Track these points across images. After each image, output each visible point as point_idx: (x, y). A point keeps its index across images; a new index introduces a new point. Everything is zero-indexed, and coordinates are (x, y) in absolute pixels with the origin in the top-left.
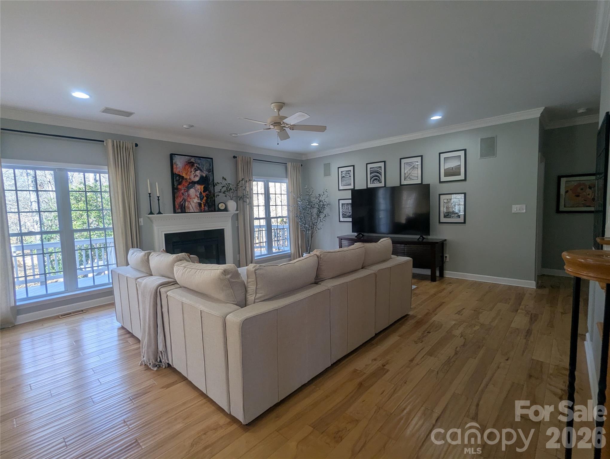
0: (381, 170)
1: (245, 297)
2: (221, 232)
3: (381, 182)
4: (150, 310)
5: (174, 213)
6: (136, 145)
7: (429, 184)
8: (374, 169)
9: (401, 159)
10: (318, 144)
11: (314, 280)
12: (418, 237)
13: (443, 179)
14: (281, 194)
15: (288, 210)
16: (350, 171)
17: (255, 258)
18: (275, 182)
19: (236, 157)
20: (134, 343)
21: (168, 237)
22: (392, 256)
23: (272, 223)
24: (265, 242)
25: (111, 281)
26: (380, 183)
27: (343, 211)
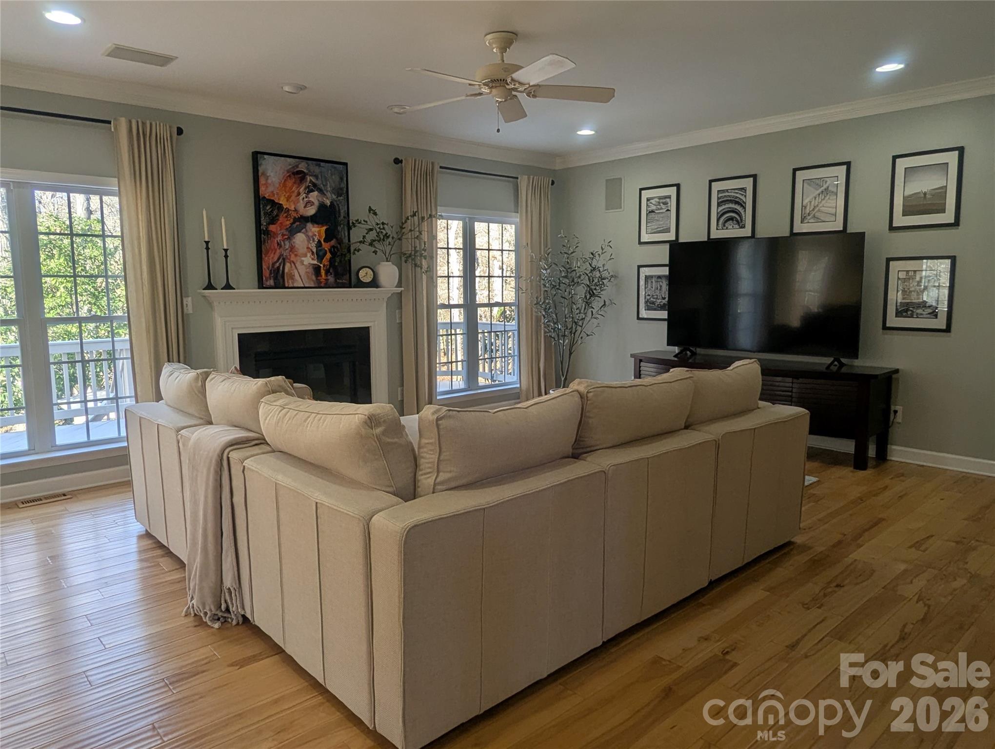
0: (745, 196)
1: (413, 479)
2: (362, 335)
3: (743, 227)
4: (206, 497)
5: (259, 288)
6: (180, 131)
7: (864, 233)
8: (727, 194)
9: (795, 170)
10: (593, 132)
11: (571, 450)
12: (828, 360)
13: (900, 220)
14: (502, 250)
15: (518, 289)
16: (669, 197)
17: (438, 398)
18: (489, 222)
19: (401, 162)
20: (174, 568)
21: (247, 342)
22: (760, 402)
23: (479, 317)
24: (462, 361)
25: (123, 433)
26: (741, 228)
27: (647, 294)
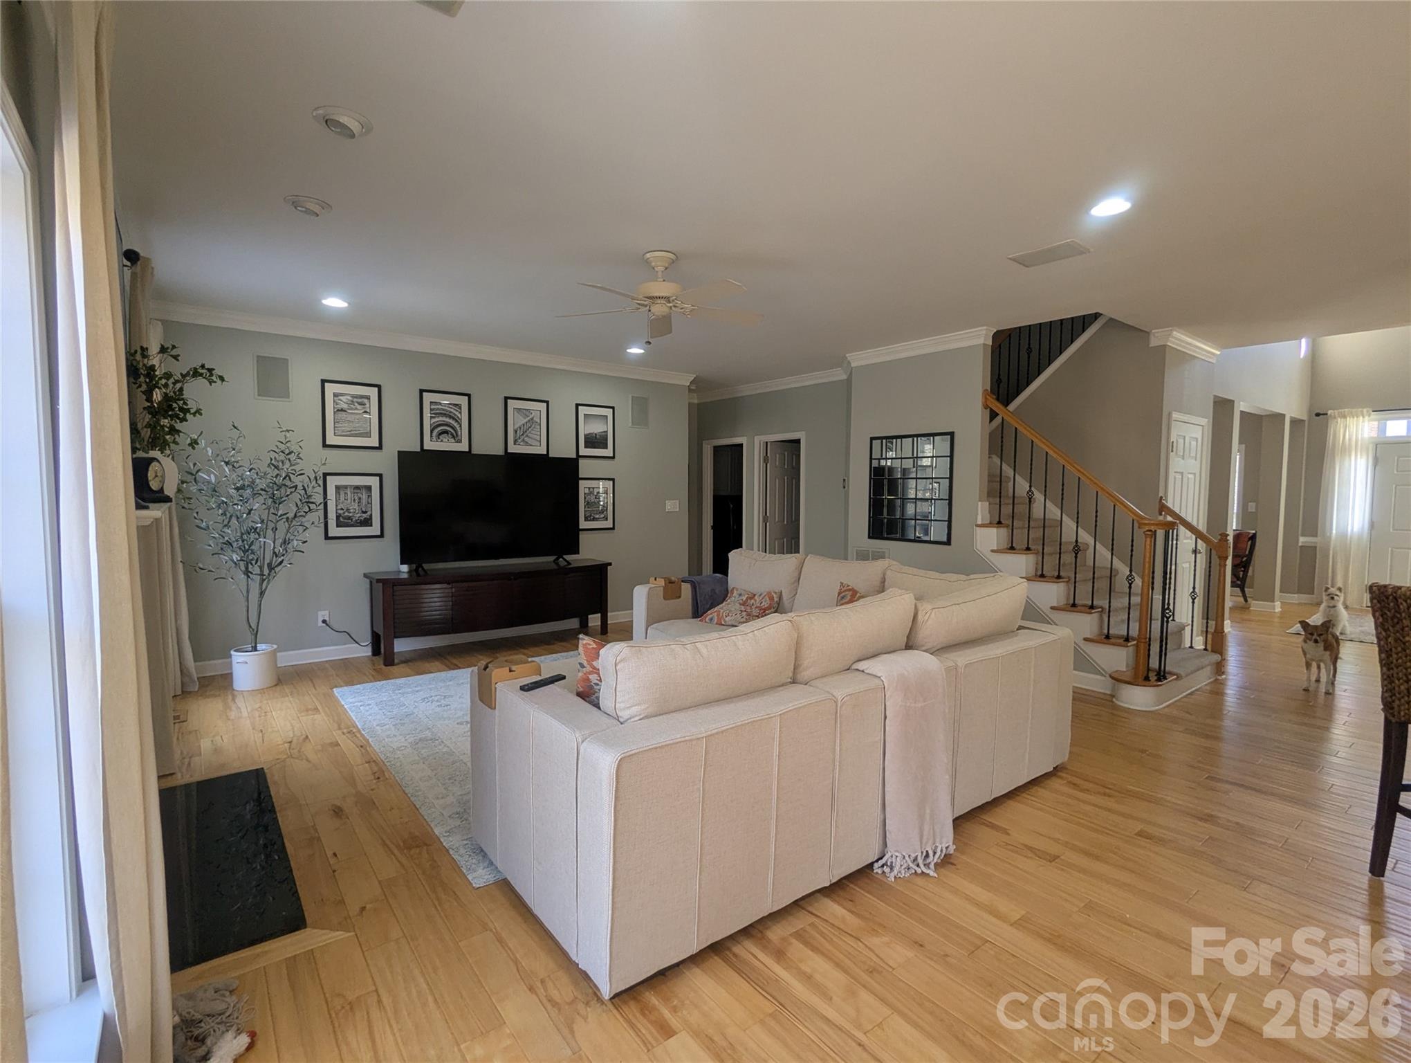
0: (460, 413)
3: (460, 441)
8: (440, 407)
9: (506, 398)
16: (367, 398)
26: (457, 442)
27: (339, 507)
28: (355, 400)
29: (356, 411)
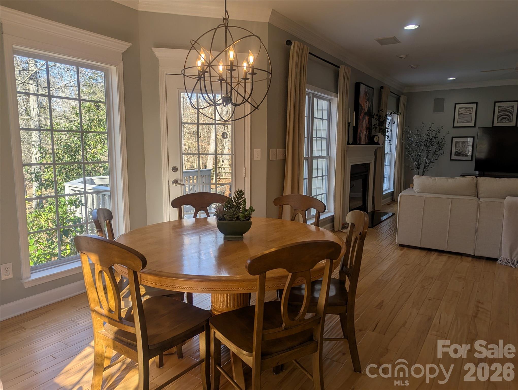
0: (513, 109)
3: (511, 122)
8: (503, 108)
16: (472, 108)
27: (456, 149)
28: (467, 109)
29: (467, 114)
